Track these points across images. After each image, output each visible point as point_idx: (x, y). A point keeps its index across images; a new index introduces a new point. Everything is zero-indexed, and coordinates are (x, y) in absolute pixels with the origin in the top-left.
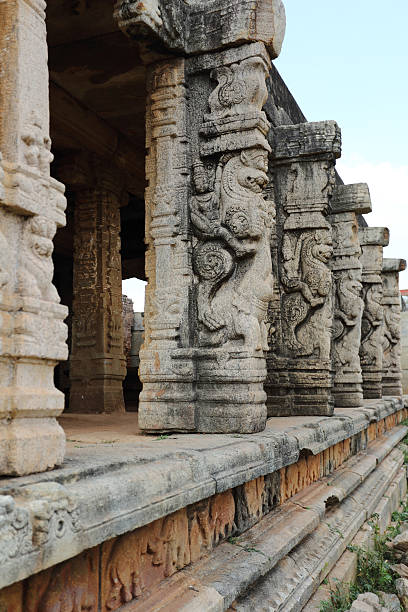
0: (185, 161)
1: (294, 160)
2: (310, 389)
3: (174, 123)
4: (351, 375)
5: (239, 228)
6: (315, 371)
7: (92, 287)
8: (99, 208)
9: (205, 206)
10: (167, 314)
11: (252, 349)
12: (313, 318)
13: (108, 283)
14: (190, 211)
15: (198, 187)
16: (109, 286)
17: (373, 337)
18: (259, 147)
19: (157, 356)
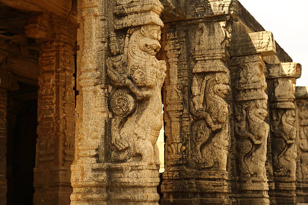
0: (103, 33)
1: (201, 20)
2: (211, 193)
3: (96, 6)
4: (258, 184)
5: (139, 80)
6: (215, 179)
7: (52, 115)
8: (57, 56)
9: (117, 64)
10: (89, 139)
11: (146, 164)
12: (214, 140)
13: (64, 112)
14: (106, 68)
15: (112, 51)
16: (64, 115)
17: (288, 153)
18: (153, 24)
19: (83, 168)
